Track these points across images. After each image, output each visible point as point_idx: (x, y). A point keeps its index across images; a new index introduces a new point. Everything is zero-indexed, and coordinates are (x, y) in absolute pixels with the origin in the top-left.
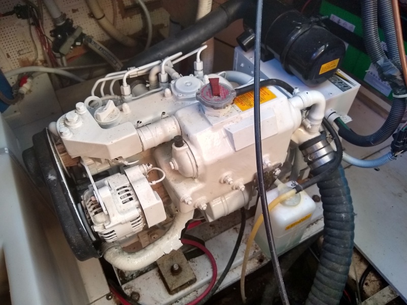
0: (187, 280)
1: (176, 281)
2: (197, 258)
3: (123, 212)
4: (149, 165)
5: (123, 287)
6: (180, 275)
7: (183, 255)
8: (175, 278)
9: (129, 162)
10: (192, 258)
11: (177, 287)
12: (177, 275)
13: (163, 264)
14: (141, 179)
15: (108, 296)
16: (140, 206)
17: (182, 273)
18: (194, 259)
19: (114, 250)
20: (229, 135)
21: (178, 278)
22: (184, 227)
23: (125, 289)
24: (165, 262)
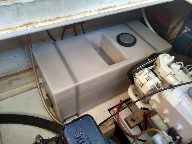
0: (130, 124)
1: (129, 120)
2: (139, 129)
3: (143, 79)
4: (161, 83)
5: (125, 104)
6: (132, 121)
7: (139, 122)
8: (130, 119)
9: (160, 77)
10: (139, 127)
11: (127, 120)
12: (132, 120)
13: (134, 115)
14: (155, 82)
15: (121, 100)
16: (145, 83)
17: (132, 122)
18: (139, 128)
19: (133, 87)
20: (180, 103)
21: (130, 120)
22: (146, 108)
23: (124, 104)
24: (135, 116)
